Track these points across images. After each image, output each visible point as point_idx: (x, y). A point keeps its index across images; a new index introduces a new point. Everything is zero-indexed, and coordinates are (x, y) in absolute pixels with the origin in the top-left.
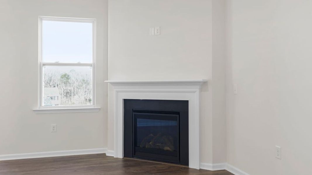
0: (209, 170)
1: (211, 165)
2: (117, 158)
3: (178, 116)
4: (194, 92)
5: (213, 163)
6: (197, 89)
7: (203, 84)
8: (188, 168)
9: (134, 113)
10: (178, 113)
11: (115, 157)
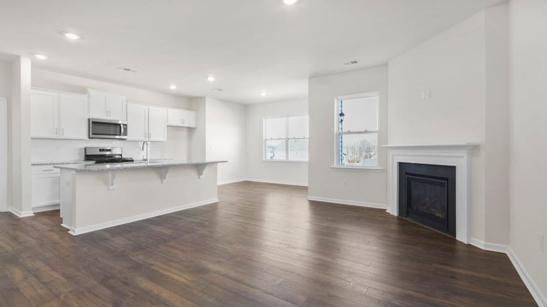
0: (481, 248)
1: (483, 242)
2: (393, 215)
3: (446, 182)
4: (462, 157)
5: (486, 241)
6: (464, 153)
7: (473, 149)
8: (455, 240)
9: (407, 176)
10: (447, 179)
11: (391, 214)
